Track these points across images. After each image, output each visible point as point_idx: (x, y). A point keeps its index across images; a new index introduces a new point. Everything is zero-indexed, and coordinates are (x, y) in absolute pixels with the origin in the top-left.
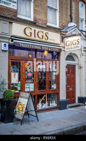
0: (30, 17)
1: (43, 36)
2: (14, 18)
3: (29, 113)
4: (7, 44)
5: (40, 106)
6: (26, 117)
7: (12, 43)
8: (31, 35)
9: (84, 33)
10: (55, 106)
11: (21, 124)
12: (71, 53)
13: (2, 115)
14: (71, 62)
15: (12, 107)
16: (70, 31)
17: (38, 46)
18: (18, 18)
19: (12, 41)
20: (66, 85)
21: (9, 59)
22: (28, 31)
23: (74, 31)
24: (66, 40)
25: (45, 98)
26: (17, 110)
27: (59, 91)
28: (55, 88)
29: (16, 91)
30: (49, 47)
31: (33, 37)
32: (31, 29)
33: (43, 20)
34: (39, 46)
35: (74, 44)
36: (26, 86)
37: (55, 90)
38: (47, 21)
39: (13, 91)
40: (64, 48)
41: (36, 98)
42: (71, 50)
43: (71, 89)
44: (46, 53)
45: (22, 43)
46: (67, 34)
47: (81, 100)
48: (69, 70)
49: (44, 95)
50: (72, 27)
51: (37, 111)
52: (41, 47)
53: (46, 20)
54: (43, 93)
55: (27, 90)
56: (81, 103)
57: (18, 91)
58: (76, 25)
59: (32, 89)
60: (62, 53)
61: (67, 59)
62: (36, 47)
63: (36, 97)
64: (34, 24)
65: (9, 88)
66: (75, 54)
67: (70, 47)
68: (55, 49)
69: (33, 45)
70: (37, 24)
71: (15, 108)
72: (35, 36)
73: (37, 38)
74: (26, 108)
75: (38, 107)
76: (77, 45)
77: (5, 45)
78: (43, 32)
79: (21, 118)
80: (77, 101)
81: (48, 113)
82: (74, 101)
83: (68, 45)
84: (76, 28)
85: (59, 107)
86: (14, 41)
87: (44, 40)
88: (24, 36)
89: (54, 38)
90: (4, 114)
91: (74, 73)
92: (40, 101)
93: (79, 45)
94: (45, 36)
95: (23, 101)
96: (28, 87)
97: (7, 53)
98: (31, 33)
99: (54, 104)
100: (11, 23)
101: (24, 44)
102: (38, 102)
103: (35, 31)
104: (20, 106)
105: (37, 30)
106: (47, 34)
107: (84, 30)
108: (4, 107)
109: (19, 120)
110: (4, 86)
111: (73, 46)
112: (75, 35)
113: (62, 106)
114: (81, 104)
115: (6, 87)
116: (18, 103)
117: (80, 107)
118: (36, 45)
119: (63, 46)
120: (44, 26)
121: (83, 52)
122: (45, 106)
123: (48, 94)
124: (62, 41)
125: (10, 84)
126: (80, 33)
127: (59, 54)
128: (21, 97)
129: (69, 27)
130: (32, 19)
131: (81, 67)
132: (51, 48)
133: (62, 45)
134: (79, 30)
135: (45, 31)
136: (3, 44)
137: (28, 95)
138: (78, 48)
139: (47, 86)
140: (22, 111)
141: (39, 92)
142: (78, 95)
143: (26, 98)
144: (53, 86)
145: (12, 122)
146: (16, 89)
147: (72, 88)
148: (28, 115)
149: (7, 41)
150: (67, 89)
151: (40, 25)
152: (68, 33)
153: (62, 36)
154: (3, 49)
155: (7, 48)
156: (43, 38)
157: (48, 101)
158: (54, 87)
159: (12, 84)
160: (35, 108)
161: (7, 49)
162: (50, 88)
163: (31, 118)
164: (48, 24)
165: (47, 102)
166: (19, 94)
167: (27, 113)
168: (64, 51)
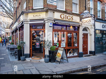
0: (63, 9)
1: (70, 18)
2: (55, 9)
3: (63, 58)
4: (52, 23)
5: (68, 55)
6: (62, 60)
7: (54, 22)
8: (64, 18)
9: (93, 16)
10: (76, 55)
11: (59, 64)
12: (85, 27)
13: (49, 58)
14: (85, 32)
15: (54, 55)
16: (85, 15)
17: (68, 23)
18: (57, 10)
19: (54, 21)
20: (83, 44)
21: (53, 31)
22: (62, 16)
23: (87, 15)
24: (83, 20)
25: (71, 51)
26: (57, 57)
27: (79, 47)
28: (77, 46)
29: (56, 47)
30: (73, 24)
31: (65, 19)
32: (64, 15)
33: (70, 10)
34: (68, 24)
35: (88, 22)
36: (61, 45)
37: (76, 47)
38: (72, 10)
39: (55, 47)
40: (82, 24)
41: (66, 51)
42: (86, 25)
43: (85, 47)
44: (71, 27)
45: (59, 22)
46: (83, 17)
47: (91, 52)
48: (84, 36)
49: (71, 49)
50: (86, 13)
51: (67, 58)
52: (69, 24)
54: (70, 48)
55: (62, 46)
56: (91, 54)
57: (57, 47)
58: (88, 12)
59: (64, 46)
61: (83, 30)
62: (66, 24)
63: (67, 50)
64: (65, 12)
65: (53, 45)
66: (87, 28)
67: (85, 23)
68: (77, 25)
69: (65, 23)
70: (67, 12)
71: (56, 55)
72: (66, 19)
73: (67, 20)
74: (62, 56)
75: (67, 55)
76: (89, 23)
77: (51, 24)
78: (70, 16)
79: (59, 60)
80: (89, 53)
81: (73, 59)
82: (87, 53)
83: (84, 22)
84: (89, 13)
85: (79, 56)
86: (55, 21)
87: (71, 20)
88: (61, 19)
89: (76, 19)
90: (51, 58)
91: (87, 38)
92: (69, 53)
93: (91, 22)
94: (71, 19)
95: (60, 52)
96: (62, 45)
97: (52, 28)
98: (64, 17)
99: (76, 54)
100: (54, 12)
101: (60, 23)
102: (68, 53)
103: (66, 16)
104: (59, 54)
105: (67, 15)
106: (72, 17)
107: (93, 14)
108: (51, 55)
109: (58, 61)
110: (50, 44)
111: (87, 23)
112: (88, 17)
113: (80, 55)
114: (91, 55)
115: (52, 44)
116: (58, 53)
117: (90, 57)
118: (67, 23)
119: (81, 23)
120: (71, 13)
121: (92, 26)
122: (71, 55)
123: (72, 49)
124: (81, 21)
125: (53, 43)
126: (91, 16)
127: (79, 27)
128: (59, 50)
129: (84, 13)
130: (64, 10)
131: (91, 35)
132: (74, 24)
134: (90, 14)
135: (71, 16)
136: (50, 23)
137: (63, 49)
138: (90, 24)
139: (72, 45)
140: (60, 57)
141: (68, 48)
142: (89, 50)
143: (62, 50)
144: (75, 45)
145: (55, 62)
146: (56, 46)
147: (86, 46)
148: (63, 59)
149: (52, 21)
150: (83, 46)
151: (69, 12)
152: (84, 16)
153: (81, 18)
154: (50, 26)
155: (52, 25)
156: (70, 19)
157: (72, 52)
158: (76, 45)
159: (54, 43)
160: (66, 56)
161: (52, 26)
162: (74, 46)
163: (64, 61)
164: (73, 12)
165: (72, 53)
166: (58, 48)
168: (82, 26)
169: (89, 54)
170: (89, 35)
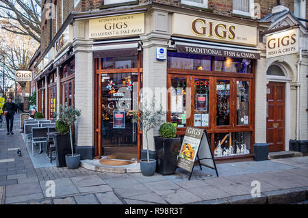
0: (202, 3)
1: (225, 33)
2: (175, 5)
3: (201, 162)
4: (165, 49)
5: (219, 152)
6: (197, 168)
7: (173, 46)
8: (204, 33)
9: (304, 23)
10: (245, 153)
11: (189, 179)
12: (276, 62)
13: (157, 162)
14: (277, 78)
15: (173, 150)
16: (276, 20)
17: (217, 50)
18: (183, 5)
19: (173, 43)
20: (267, 119)
21: (168, 73)
22: (199, 26)
23: (285, 20)
24: (268, 37)
25: (228, 139)
26: (183, 156)
27: (254, 127)
28: (246, 122)
29: (179, 126)
30: (236, 52)
31: (207, 36)
32: (204, 21)
33: (225, 6)
34: (219, 50)
35: (285, 43)
36: (195, 118)
37: (246, 126)
38: (232, 7)
39: (175, 125)
40: (264, 51)
41: (212, 138)
42: (278, 54)
43: (276, 126)
44: (228, 62)
45: (190, 47)
46: (271, 27)
47: (295, 145)
48: (272, 91)
49: (225, 134)
50: (280, 13)
51: (216, 161)
52: (222, 51)
53: (230, 4)
54: (225, 131)
55: (197, 124)
56: (295, 151)
57: (182, 126)
58: (288, 10)
59: (206, 124)
60: (260, 62)
61: (269, 72)
62: (213, 52)
63: (213, 136)
64: (209, 12)
65: (168, 120)
66: (284, 63)
67: (277, 49)
68: (250, 54)
69: (208, 49)
70: (215, 12)
71: (178, 153)
72: (211, 34)
73: (215, 37)
74: (197, 156)
75: (215, 153)
76: (290, 46)
77: (162, 52)
78: (225, 26)
79: (189, 169)
80: (287, 148)
81: (233, 165)
82: (282, 148)
83: (271, 45)
84: (288, 16)
85: (253, 157)
86: (176, 43)
87: (227, 39)
88: (193, 34)
89: (246, 35)
90: (162, 160)
91: (282, 96)
92: (220, 144)
93: (296, 45)
94: (228, 33)
95: (193, 143)
96: (199, 119)
97: (165, 64)
98: (204, 29)
99: (244, 150)
100: (171, 14)
101: (193, 47)
102: (216, 146)
103: (211, 24)
104: (187, 150)
105: (216, 23)
106: (233, 29)
107: (303, 16)
108: (160, 150)
109: (185, 172)
110: (160, 117)
111: (282, 47)
112: (288, 27)
113: (258, 154)
114: (296, 153)
115: (164, 118)
116: (183, 144)
117: (293, 159)
118: (214, 49)
119: (263, 48)
120: (227, 14)
121: (301, 58)
122: (229, 152)
123: (232, 133)
124: (261, 40)
125: (169, 114)
126: (297, 23)
127: (253, 62)
128: (189, 135)
129: (274, 15)
130: (205, 5)
131: (296, 87)
132: (240, 53)
133: (261, 46)
134: (293, 17)
135: (229, 25)
136: (159, 49)
137: (200, 132)
138: (293, 52)
139: (232, 119)
140: (191, 157)
141: (217, 129)
142: (289, 136)
143: (197, 137)
144: (242, 120)
145: (174, 174)
146: (179, 122)
147: (278, 124)
148: (200, 165)
149: (165, 43)
150: (269, 125)
151: (220, 14)
152: (272, 25)
153: (261, 32)
154: (158, 57)
155: (164, 56)
156: (225, 36)
157: (232, 144)
158: (245, 120)
159: (173, 114)
160: (212, 154)
161: (165, 58)
162: (238, 121)
163: (205, 170)
164: (235, 12)
165: (231, 147)
166: (184, 130)
167: (198, 162)
168: (265, 57)
169: (290, 149)
170: (288, 86)
